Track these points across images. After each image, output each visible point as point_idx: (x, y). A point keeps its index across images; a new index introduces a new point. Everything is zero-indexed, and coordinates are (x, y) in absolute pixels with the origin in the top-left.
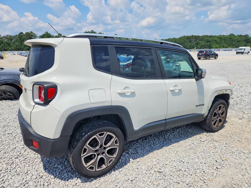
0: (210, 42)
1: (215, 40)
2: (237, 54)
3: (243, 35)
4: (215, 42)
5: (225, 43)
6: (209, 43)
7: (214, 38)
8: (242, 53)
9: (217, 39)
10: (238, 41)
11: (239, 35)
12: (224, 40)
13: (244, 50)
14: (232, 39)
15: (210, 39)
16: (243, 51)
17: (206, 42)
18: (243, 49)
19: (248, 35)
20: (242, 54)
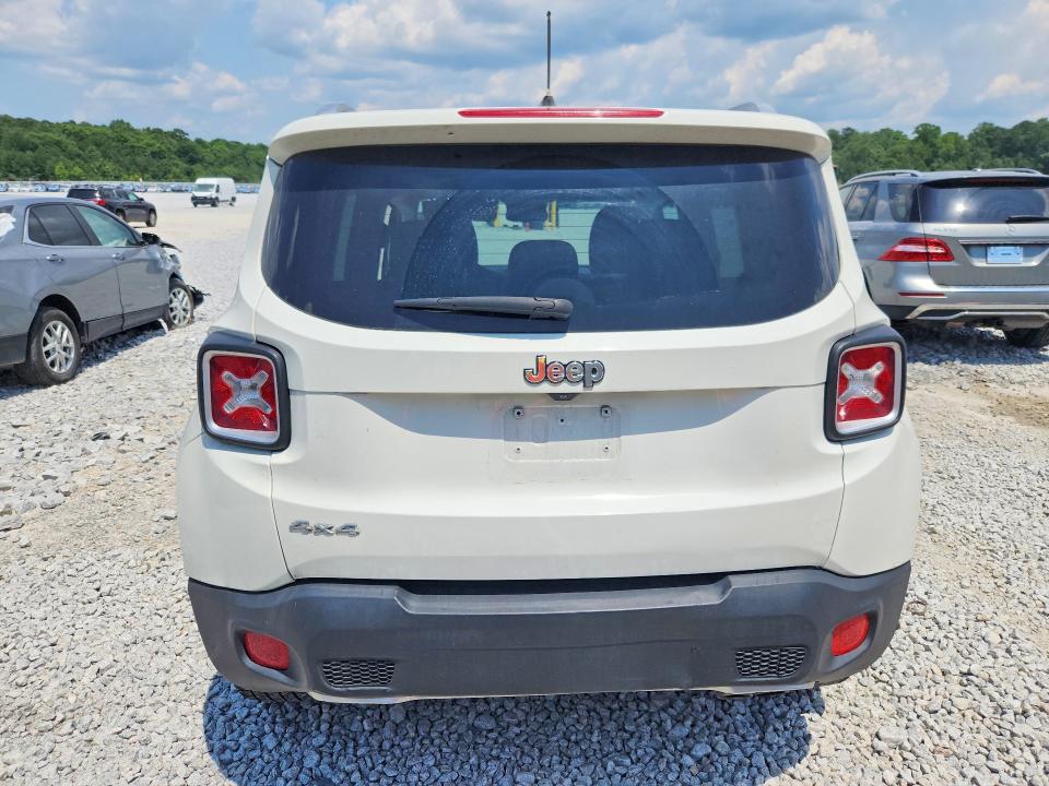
0: (34, 148)
1: (58, 143)
2: (195, 205)
3: (165, 130)
4: (55, 149)
5: (105, 156)
6: (28, 152)
7: (50, 134)
8: (213, 202)
9: (63, 138)
10: (154, 154)
11: (148, 129)
12: (98, 145)
13: (217, 191)
14: (126, 141)
15: (27, 135)
16: (211, 194)
17: (13, 146)
18: (211, 186)
19: (185, 131)
20: (214, 205)
